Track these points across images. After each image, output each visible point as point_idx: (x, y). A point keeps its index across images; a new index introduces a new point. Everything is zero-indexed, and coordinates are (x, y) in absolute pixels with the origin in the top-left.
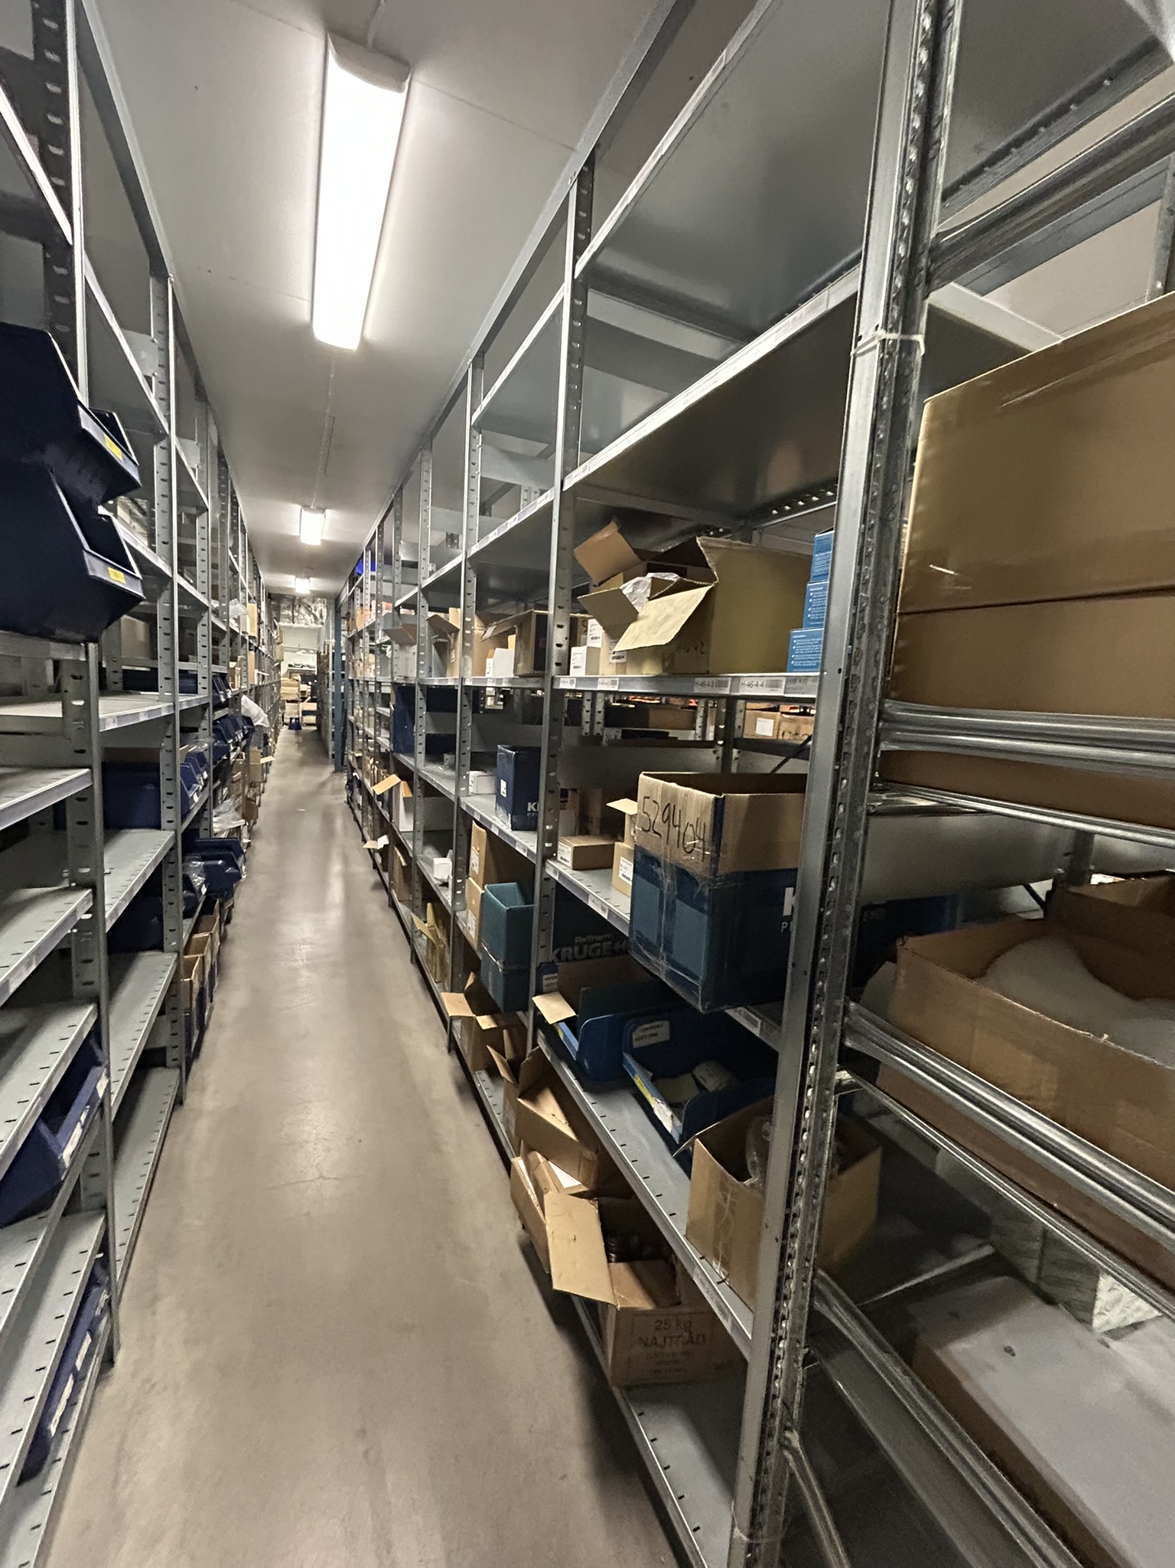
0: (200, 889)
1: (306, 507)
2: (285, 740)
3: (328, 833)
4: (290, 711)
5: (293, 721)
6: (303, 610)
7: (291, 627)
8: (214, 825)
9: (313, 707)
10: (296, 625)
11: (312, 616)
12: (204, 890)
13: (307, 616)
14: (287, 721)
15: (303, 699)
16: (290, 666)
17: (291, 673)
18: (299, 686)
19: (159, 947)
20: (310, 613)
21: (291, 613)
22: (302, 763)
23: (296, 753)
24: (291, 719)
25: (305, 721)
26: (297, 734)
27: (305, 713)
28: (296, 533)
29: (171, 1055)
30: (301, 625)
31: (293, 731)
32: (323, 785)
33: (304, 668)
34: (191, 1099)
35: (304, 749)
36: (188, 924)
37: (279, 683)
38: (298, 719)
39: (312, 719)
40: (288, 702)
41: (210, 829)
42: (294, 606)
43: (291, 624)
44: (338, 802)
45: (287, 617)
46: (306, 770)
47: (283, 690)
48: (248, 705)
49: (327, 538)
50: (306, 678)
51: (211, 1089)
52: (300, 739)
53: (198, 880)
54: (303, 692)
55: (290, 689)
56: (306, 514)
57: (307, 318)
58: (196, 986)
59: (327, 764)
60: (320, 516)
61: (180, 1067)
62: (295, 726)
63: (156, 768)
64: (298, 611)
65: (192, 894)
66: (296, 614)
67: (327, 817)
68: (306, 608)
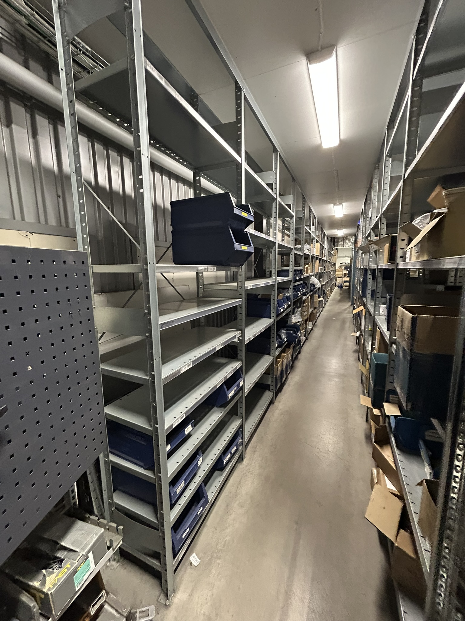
0: (284, 339)
1: (334, 204)
2: (336, 292)
3: (342, 328)
4: (339, 281)
5: (340, 285)
6: (347, 241)
7: (342, 248)
8: (293, 320)
9: (348, 279)
10: (344, 247)
11: (351, 243)
12: (286, 340)
13: (349, 243)
14: (338, 285)
15: (345, 276)
16: (341, 263)
17: (341, 266)
18: (343, 271)
19: (269, 354)
20: (350, 242)
21: (342, 243)
22: (340, 301)
23: (338, 297)
24: (339, 284)
25: (345, 285)
26: (341, 290)
27: (345, 282)
28: (333, 214)
29: (271, 388)
30: (346, 247)
31: (339, 289)
32: (345, 310)
33: (346, 264)
34: (276, 403)
35: (342, 296)
36: (279, 349)
37: (335, 271)
38: (342, 284)
39: (347, 284)
40: (338, 277)
41: (291, 321)
42: (344, 240)
43: (342, 247)
44: (349, 317)
45: (341, 244)
46: (340, 304)
47: (337, 273)
48: (314, 280)
49: (345, 213)
50: (346, 268)
51: (282, 403)
52: (341, 292)
53: (284, 336)
54: (345, 274)
55: (339, 273)
56: (336, 207)
57: (319, 142)
58: (280, 368)
59: (349, 302)
60: (340, 206)
61: (273, 392)
62: (341, 287)
63: (270, 300)
64: (345, 242)
65: (281, 340)
66: (344, 243)
67: (344, 322)
68: (349, 240)
